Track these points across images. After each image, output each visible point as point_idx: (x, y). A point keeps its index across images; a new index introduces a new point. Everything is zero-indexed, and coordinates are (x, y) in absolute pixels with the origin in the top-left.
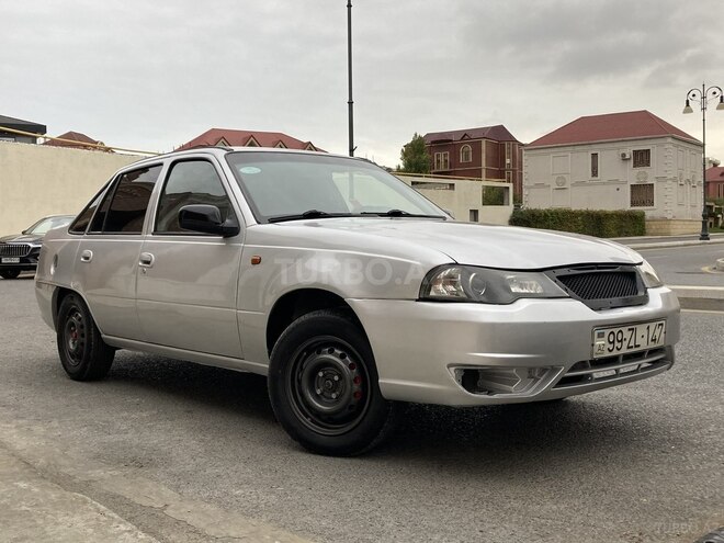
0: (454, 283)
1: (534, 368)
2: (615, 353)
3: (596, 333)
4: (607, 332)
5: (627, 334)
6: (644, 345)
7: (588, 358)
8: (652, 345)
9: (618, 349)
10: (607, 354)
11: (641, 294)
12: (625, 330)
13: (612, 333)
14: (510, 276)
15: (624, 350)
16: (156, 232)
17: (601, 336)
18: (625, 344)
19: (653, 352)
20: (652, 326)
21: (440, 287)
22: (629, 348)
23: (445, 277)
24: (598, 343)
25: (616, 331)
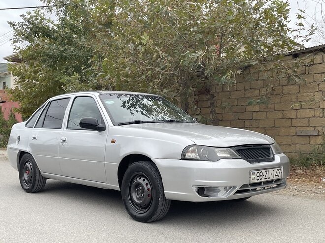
0: (195, 153)
1: (227, 187)
2: (259, 181)
3: (251, 172)
4: (256, 172)
5: (264, 173)
6: (272, 177)
7: (248, 183)
8: (276, 178)
9: (261, 179)
10: (256, 181)
11: (272, 156)
12: (264, 171)
13: (258, 172)
14: (217, 150)
15: (263, 180)
16: (68, 128)
17: (253, 174)
18: (264, 177)
19: (277, 180)
20: (276, 170)
21: (190, 154)
22: (265, 179)
23: (191, 150)
24: (252, 176)
25: (260, 172)
